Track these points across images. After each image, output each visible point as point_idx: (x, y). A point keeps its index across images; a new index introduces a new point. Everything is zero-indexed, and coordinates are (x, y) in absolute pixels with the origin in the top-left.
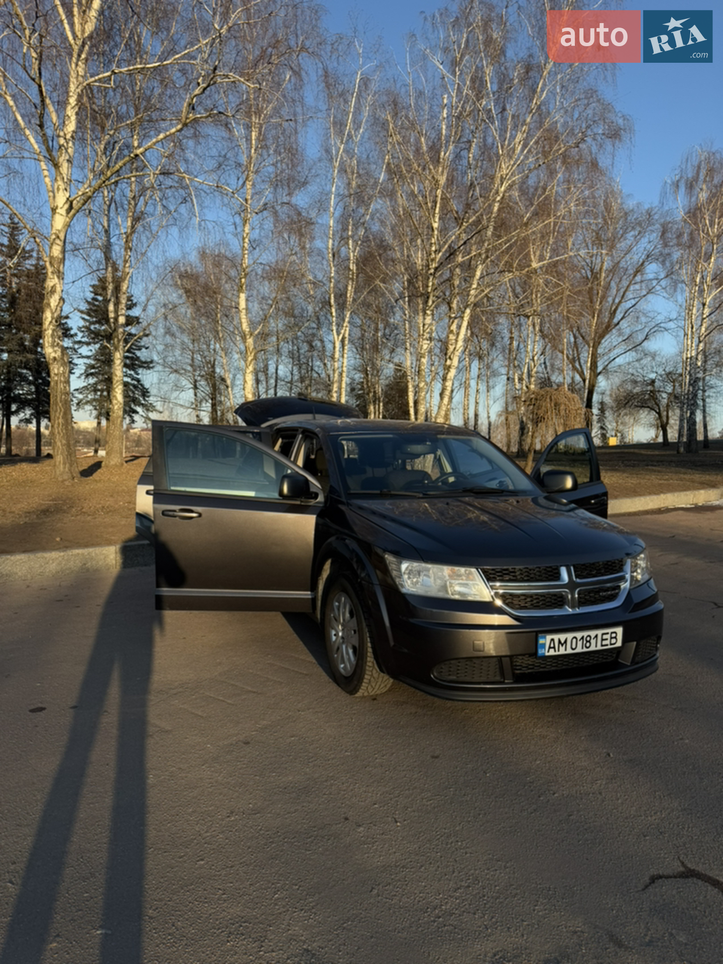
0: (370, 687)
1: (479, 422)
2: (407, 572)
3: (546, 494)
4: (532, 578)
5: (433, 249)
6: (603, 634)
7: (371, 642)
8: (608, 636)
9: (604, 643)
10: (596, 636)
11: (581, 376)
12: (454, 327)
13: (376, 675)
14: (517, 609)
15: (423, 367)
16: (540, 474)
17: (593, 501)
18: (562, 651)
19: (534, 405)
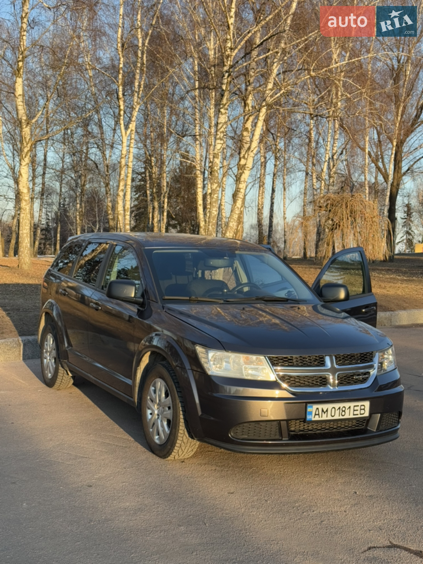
0: (180, 450)
1: (275, 221)
2: (213, 359)
3: (323, 303)
4: (305, 364)
5: (229, 45)
6: (355, 406)
7: (184, 415)
8: (358, 408)
9: (356, 413)
10: (350, 407)
11: (384, 177)
12: (249, 125)
13: (185, 441)
14: (293, 386)
15: (215, 168)
16: (319, 286)
17: (364, 310)
18: (324, 417)
19: (330, 211)
